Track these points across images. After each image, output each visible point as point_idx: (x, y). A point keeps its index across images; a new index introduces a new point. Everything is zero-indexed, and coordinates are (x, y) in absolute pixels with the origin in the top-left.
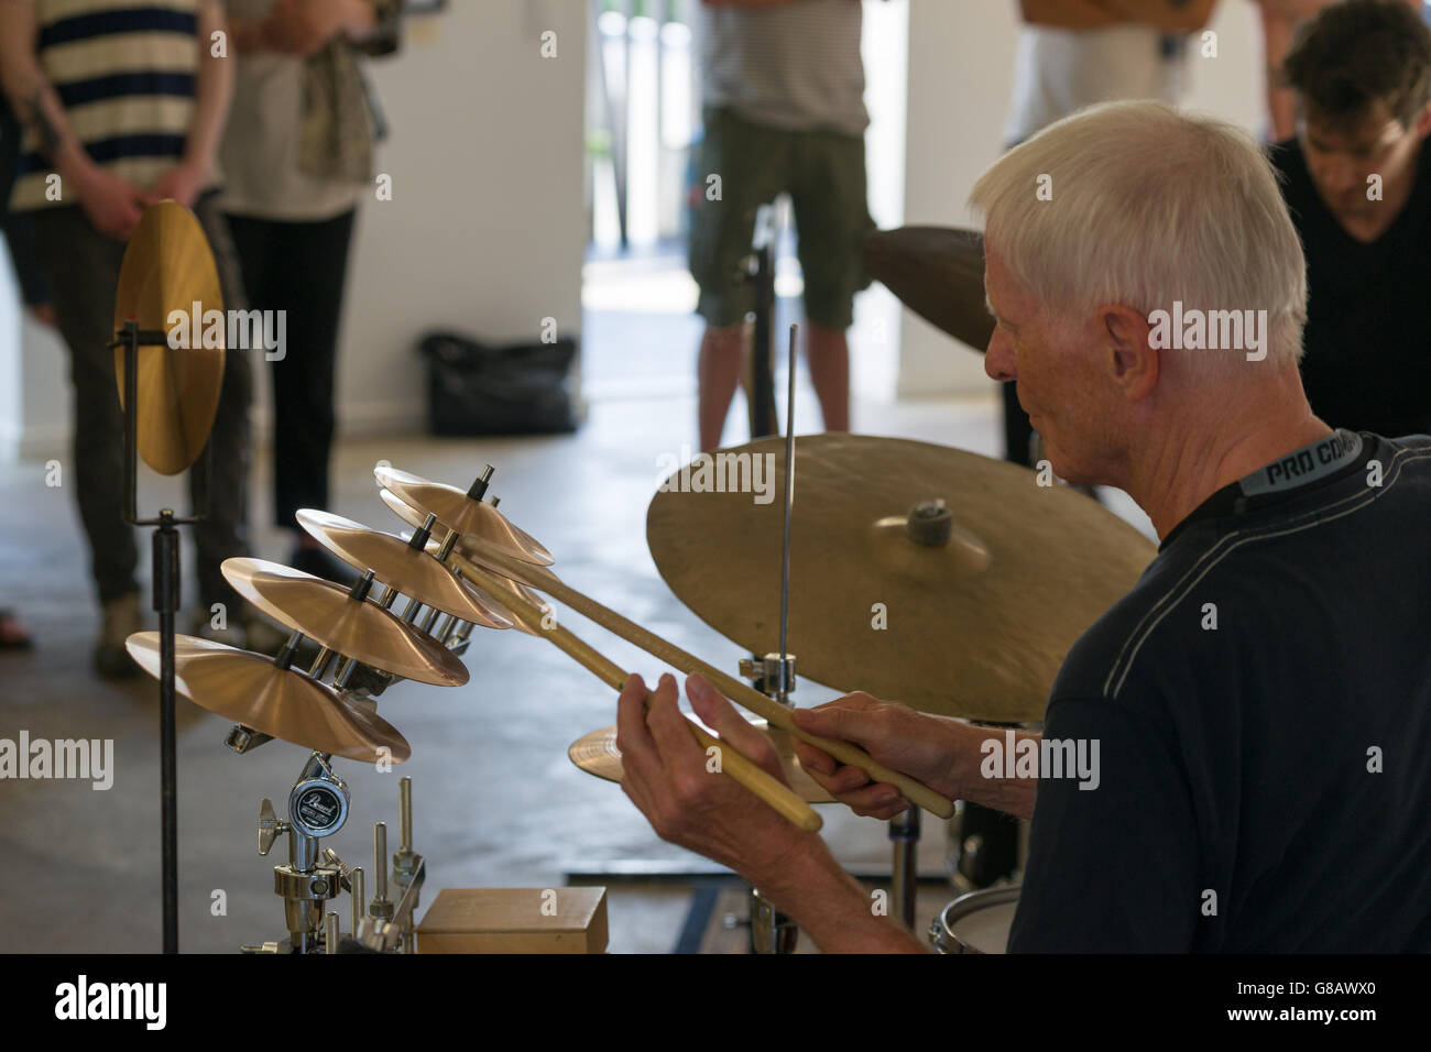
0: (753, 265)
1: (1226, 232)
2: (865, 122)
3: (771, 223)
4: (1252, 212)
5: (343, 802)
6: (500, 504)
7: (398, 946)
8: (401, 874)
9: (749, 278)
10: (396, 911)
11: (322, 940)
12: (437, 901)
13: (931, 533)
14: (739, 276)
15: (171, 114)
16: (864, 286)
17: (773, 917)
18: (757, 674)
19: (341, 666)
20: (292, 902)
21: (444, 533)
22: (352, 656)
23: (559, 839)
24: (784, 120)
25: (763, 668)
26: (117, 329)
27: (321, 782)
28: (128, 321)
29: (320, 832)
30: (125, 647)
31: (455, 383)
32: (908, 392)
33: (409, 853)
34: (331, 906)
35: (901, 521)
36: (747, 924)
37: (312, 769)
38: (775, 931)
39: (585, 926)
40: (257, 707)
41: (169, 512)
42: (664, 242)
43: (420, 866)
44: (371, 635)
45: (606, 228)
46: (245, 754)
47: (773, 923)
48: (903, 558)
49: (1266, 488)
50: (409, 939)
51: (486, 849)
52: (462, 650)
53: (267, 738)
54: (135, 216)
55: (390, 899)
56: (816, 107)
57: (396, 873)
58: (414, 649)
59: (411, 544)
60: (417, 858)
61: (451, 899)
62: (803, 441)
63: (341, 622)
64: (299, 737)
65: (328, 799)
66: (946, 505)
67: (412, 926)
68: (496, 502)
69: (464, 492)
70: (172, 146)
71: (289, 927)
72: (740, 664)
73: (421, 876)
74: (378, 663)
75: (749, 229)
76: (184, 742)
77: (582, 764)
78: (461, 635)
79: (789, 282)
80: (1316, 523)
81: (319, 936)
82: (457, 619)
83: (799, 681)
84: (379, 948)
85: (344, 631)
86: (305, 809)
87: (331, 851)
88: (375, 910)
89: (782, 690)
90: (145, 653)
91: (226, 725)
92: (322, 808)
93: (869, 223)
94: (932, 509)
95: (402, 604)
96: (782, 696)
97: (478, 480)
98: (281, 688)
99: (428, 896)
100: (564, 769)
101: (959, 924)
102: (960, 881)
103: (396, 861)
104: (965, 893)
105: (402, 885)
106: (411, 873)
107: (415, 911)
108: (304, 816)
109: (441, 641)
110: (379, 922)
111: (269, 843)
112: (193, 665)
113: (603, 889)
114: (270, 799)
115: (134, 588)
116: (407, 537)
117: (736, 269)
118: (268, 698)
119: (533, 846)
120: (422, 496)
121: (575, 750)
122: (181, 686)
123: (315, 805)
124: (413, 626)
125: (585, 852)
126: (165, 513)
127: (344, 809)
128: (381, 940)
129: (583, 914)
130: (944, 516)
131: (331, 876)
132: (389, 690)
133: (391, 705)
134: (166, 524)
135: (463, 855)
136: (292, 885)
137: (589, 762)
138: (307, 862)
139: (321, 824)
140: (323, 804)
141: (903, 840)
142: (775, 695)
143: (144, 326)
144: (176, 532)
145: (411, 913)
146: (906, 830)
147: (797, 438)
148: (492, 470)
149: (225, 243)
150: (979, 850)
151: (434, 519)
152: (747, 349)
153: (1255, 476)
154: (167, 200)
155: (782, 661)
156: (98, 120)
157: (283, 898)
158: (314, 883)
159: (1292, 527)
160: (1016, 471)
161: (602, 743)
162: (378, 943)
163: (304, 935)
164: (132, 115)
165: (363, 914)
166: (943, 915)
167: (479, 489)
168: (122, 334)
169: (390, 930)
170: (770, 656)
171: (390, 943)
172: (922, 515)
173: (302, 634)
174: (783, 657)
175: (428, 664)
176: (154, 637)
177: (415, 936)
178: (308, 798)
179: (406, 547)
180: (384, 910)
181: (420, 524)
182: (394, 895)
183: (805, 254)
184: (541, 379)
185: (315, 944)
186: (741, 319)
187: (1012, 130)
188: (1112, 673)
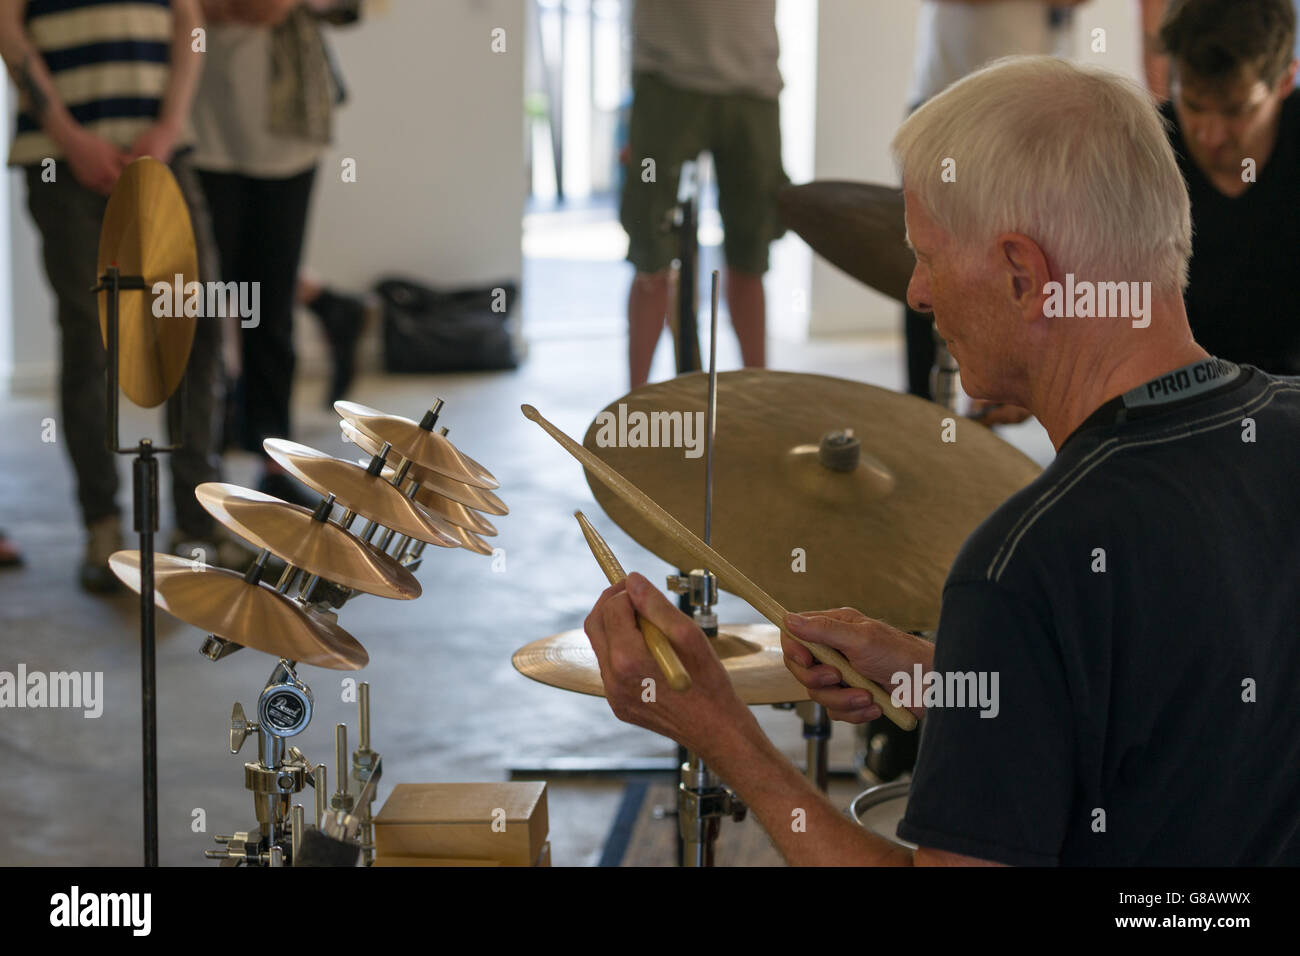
0: (678, 217)
1: (1112, 169)
2: (779, 85)
3: (694, 178)
4: (1137, 152)
5: (308, 705)
6: (449, 435)
7: (358, 834)
8: (359, 770)
9: (674, 228)
10: (356, 804)
11: (288, 830)
12: (393, 795)
13: (840, 460)
14: (665, 227)
16: (779, 235)
17: (698, 809)
18: (683, 588)
19: (305, 581)
20: (261, 796)
21: (397, 460)
22: (314, 571)
23: (502, 738)
24: (707, 84)
25: (689, 583)
26: (100, 275)
27: (288, 686)
28: (110, 267)
29: (287, 732)
30: (108, 564)
31: (407, 324)
32: (818, 332)
33: (368, 752)
34: (297, 800)
35: (814, 449)
36: (675, 815)
37: (278, 676)
38: (699, 821)
39: (528, 817)
40: (229, 618)
41: (148, 442)
42: (597, 196)
43: (377, 763)
44: (332, 552)
45: (543, 183)
46: (220, 661)
47: (698, 813)
48: (815, 482)
49: (1147, 401)
50: (368, 829)
51: (437, 748)
52: (415, 566)
53: (237, 647)
54: (115, 173)
55: (350, 793)
56: (734, 72)
57: (355, 769)
58: (372, 566)
59: (369, 471)
60: (374, 757)
61: (405, 793)
62: (725, 377)
63: (305, 541)
64: (267, 645)
65: (293, 702)
66: (855, 433)
67: (370, 817)
68: (445, 432)
69: (416, 424)
70: (148, 108)
71: (258, 819)
72: (668, 580)
73: (378, 773)
74: (339, 579)
75: (674, 182)
76: (161, 652)
77: (524, 670)
78: (415, 554)
79: (710, 232)
81: (286, 827)
82: (410, 539)
83: (721, 593)
84: (341, 838)
85: (307, 550)
86: (272, 712)
87: (296, 750)
88: (337, 803)
89: (706, 603)
90: (126, 569)
91: (197, 636)
92: (288, 711)
93: (784, 178)
94: (842, 438)
95: (360, 524)
96: (705, 609)
97: (429, 413)
98: (250, 602)
99: (385, 790)
100: (508, 675)
101: (864, 816)
102: (866, 775)
103: (356, 759)
104: (873, 786)
105: (361, 781)
106: (369, 770)
107: (373, 804)
108: (272, 717)
109: (396, 558)
110: (341, 814)
111: (239, 743)
112: (170, 581)
113: (543, 784)
114: (239, 702)
115: (116, 511)
116: (365, 464)
117: (663, 220)
118: (238, 611)
119: (478, 745)
120: (378, 427)
121: (518, 659)
122: (159, 599)
123: (282, 708)
124: (370, 545)
125: (527, 750)
126: (144, 442)
127: (308, 711)
128: (343, 830)
129: (525, 806)
130: (852, 444)
131: (297, 773)
132: (349, 603)
133: (350, 617)
134: (145, 452)
135: (415, 753)
136: (261, 778)
137: (530, 669)
138: (275, 758)
139: (287, 725)
140: (289, 707)
141: (816, 739)
142: (699, 607)
143: (125, 271)
144: (155, 460)
145: (369, 806)
146: (818, 730)
147: (719, 374)
148: (442, 403)
149: (198, 197)
150: (885, 747)
151: (389, 447)
152: (673, 293)
153: (1137, 392)
154: (145, 157)
155: (706, 576)
156: (82, 84)
157: (252, 792)
158: (281, 779)
159: (1167, 436)
160: (917, 403)
161: (542, 651)
162: (339, 832)
163: (272, 827)
164: (112, 80)
165: (325, 807)
166: (853, 807)
167: (430, 421)
168: (105, 279)
169: (351, 820)
170: (695, 572)
171: (351, 833)
172: (833, 443)
173: (269, 553)
174: (706, 573)
175: (384, 579)
176: (135, 555)
177: (373, 826)
178: (275, 701)
179: (363, 474)
180: (344, 803)
181: (375, 452)
182: (353, 790)
183: (725, 206)
184: (486, 321)
185: (282, 834)
186: (667, 266)
187: (912, 93)
188: (996, 559)
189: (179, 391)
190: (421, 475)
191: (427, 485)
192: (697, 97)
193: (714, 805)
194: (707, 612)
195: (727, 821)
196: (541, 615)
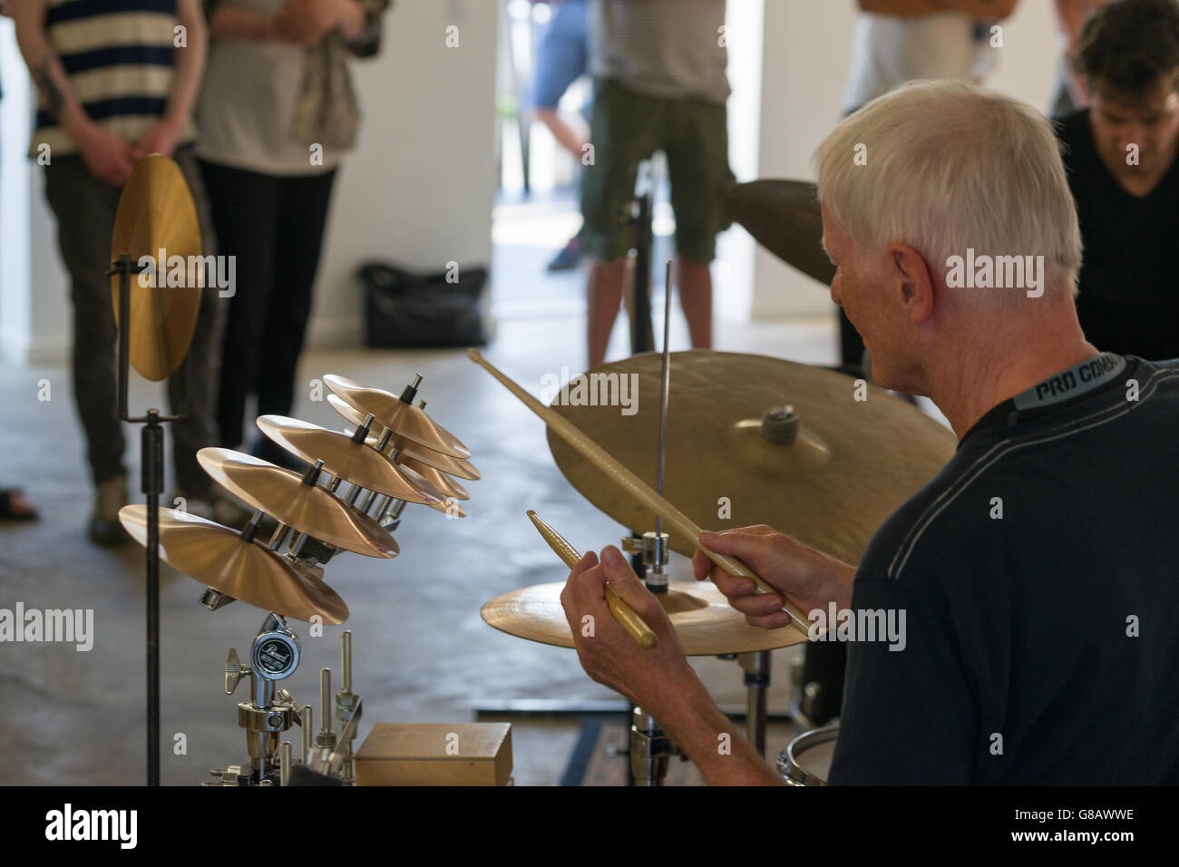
0: (635, 210)
2: (727, 91)
3: (650, 175)
5: (296, 651)
6: (426, 406)
7: (341, 769)
8: (342, 711)
9: (632, 221)
10: (338, 741)
11: (277, 764)
12: (372, 733)
13: (781, 434)
14: (623, 219)
15: (155, 80)
16: (725, 227)
17: (649, 749)
18: (637, 549)
19: (295, 539)
20: (253, 733)
21: (379, 430)
22: (303, 530)
23: (470, 681)
24: (661, 89)
25: (642, 544)
26: (114, 260)
27: (277, 634)
28: (123, 253)
29: (277, 676)
30: (118, 517)
31: (387, 304)
32: (760, 315)
33: (349, 694)
34: (284, 737)
35: (757, 423)
36: (627, 753)
37: (270, 624)
38: (650, 760)
39: (494, 755)
40: (224, 574)
41: (155, 412)
42: (560, 189)
43: (357, 704)
44: (319, 514)
45: (512, 177)
46: (217, 610)
47: (648, 753)
48: (758, 453)
49: (1037, 403)
50: (348, 764)
51: (410, 689)
52: (394, 527)
53: (231, 599)
54: (128, 169)
55: (332, 731)
56: (686, 79)
57: (338, 709)
58: (354, 525)
59: (353, 439)
60: (355, 698)
61: (384, 732)
62: (676, 356)
63: (295, 503)
64: (256, 599)
65: (283, 648)
66: (795, 410)
67: (351, 753)
68: (423, 405)
69: (397, 397)
70: (156, 107)
71: (250, 755)
72: (623, 541)
73: (359, 712)
74: (322, 536)
75: (631, 179)
77: (492, 622)
78: (394, 515)
79: (663, 223)
80: (1076, 431)
81: (275, 761)
82: (391, 498)
83: (671, 555)
84: (325, 773)
85: (298, 508)
86: (264, 657)
87: (285, 692)
88: (321, 740)
89: (657, 563)
90: (134, 523)
91: (196, 588)
92: (278, 656)
93: (731, 177)
94: (782, 413)
95: (345, 488)
96: (657, 568)
97: (409, 387)
98: (245, 557)
99: (364, 729)
100: (474, 623)
101: (803, 756)
103: (338, 700)
104: (806, 731)
105: (343, 720)
106: (351, 710)
107: (354, 742)
108: (263, 662)
109: (377, 519)
110: (326, 751)
111: (234, 684)
112: (172, 535)
113: (508, 725)
114: (234, 648)
115: (123, 471)
116: (350, 433)
117: (621, 212)
118: (233, 568)
119: (450, 686)
120: (362, 400)
121: (486, 612)
122: (163, 554)
123: (272, 653)
124: (353, 507)
125: (492, 693)
126: (152, 412)
127: (296, 657)
128: (327, 766)
129: (491, 745)
130: (792, 420)
131: (285, 713)
132: (335, 559)
133: (333, 572)
134: (152, 421)
136: (253, 720)
137: (496, 621)
138: (266, 699)
139: (277, 669)
140: (279, 653)
141: (756, 686)
142: (651, 566)
144: (161, 428)
145: (350, 743)
146: (758, 678)
147: (672, 354)
148: (421, 378)
150: (818, 695)
151: (373, 418)
152: (629, 279)
153: (1025, 395)
154: (156, 154)
155: (658, 538)
156: (94, 85)
157: (245, 730)
158: (271, 717)
159: (1055, 435)
161: (507, 605)
162: (324, 767)
163: (262, 761)
164: (122, 81)
165: (311, 746)
166: (790, 749)
167: (409, 395)
168: (118, 264)
169: (334, 758)
170: (647, 535)
171: (334, 769)
172: (774, 418)
173: (263, 513)
174: (658, 535)
175: (365, 539)
176: (142, 509)
177: (354, 761)
178: (266, 648)
179: (349, 442)
180: (328, 741)
181: (359, 423)
182: (336, 729)
183: (677, 200)
184: (459, 302)
185: (272, 768)
186: (625, 256)
187: (849, 100)
188: (896, 558)
189: (183, 367)
190: (401, 443)
191: (407, 452)
192: (652, 101)
193: (662, 746)
194: (658, 571)
195: (674, 761)
196: (506, 570)
